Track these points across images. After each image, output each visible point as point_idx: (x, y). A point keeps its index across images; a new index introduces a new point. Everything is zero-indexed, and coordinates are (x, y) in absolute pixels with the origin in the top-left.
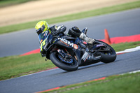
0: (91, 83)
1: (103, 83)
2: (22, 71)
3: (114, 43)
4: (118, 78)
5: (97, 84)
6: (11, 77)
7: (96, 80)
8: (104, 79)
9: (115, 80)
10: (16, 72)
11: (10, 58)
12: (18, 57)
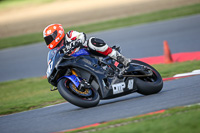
0: (145, 118)
1: (161, 118)
2: (45, 99)
3: (177, 61)
4: (183, 111)
5: (153, 120)
6: (29, 108)
7: (151, 114)
8: (163, 112)
9: (179, 114)
10: (37, 101)
11: (28, 80)
12: (39, 80)
